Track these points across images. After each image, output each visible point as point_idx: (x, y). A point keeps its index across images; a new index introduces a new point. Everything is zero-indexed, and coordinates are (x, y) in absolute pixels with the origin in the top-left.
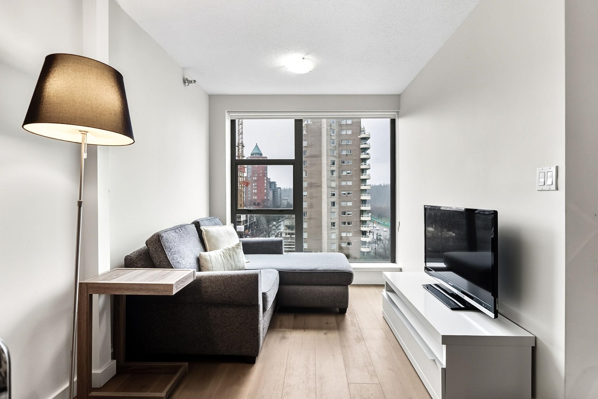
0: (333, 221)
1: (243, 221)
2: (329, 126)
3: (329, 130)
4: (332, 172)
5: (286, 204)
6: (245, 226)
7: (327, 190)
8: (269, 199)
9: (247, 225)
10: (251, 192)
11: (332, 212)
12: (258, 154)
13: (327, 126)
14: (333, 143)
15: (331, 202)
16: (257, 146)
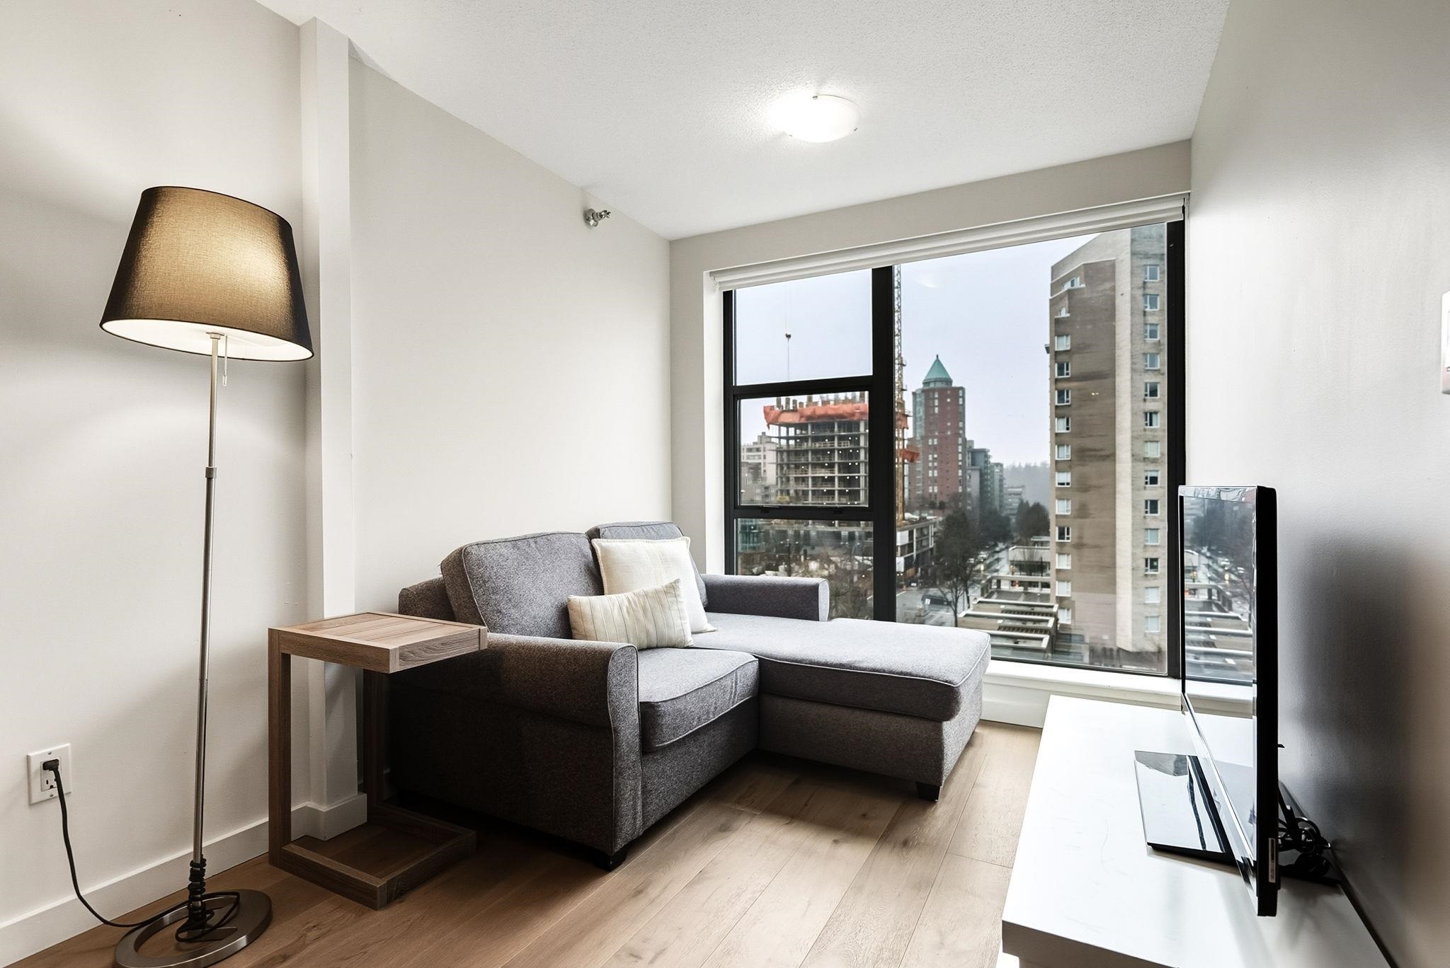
0: (1150, 555)
1: (902, 547)
2: (1139, 288)
3: (1141, 298)
4: (1150, 416)
5: (1016, 505)
6: (905, 559)
7: (1133, 467)
8: (970, 495)
9: (912, 556)
10: (923, 475)
11: (1147, 529)
12: (941, 380)
13: (1132, 288)
14: (1153, 334)
15: (1146, 501)
16: (938, 361)
